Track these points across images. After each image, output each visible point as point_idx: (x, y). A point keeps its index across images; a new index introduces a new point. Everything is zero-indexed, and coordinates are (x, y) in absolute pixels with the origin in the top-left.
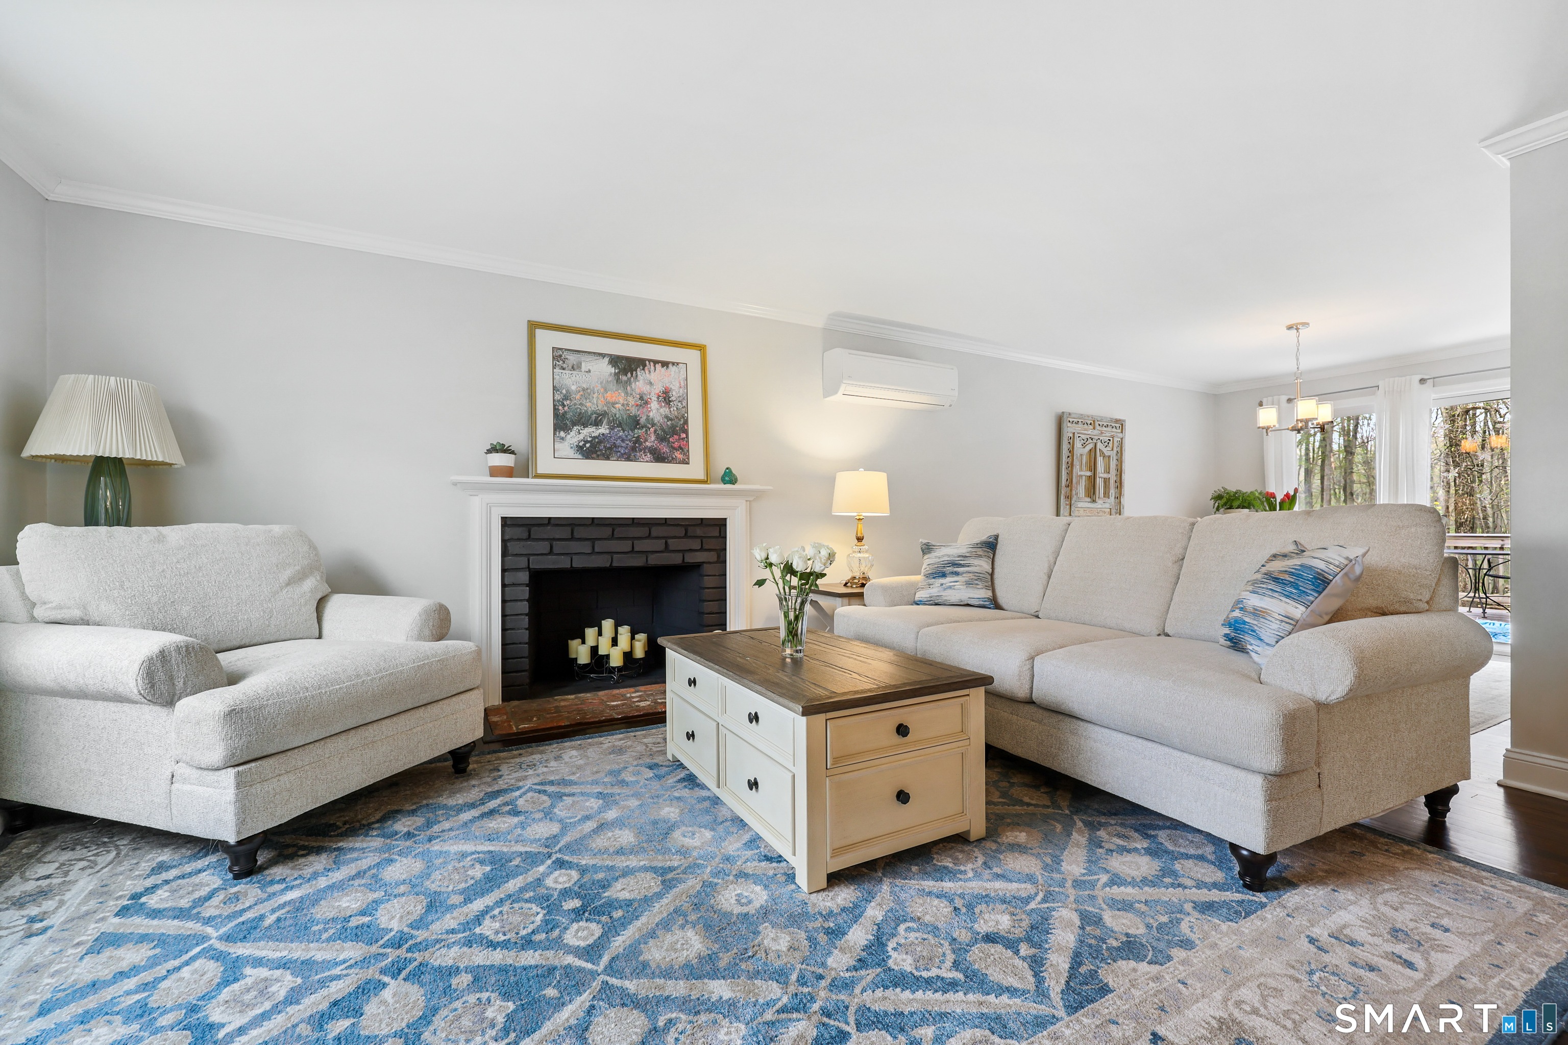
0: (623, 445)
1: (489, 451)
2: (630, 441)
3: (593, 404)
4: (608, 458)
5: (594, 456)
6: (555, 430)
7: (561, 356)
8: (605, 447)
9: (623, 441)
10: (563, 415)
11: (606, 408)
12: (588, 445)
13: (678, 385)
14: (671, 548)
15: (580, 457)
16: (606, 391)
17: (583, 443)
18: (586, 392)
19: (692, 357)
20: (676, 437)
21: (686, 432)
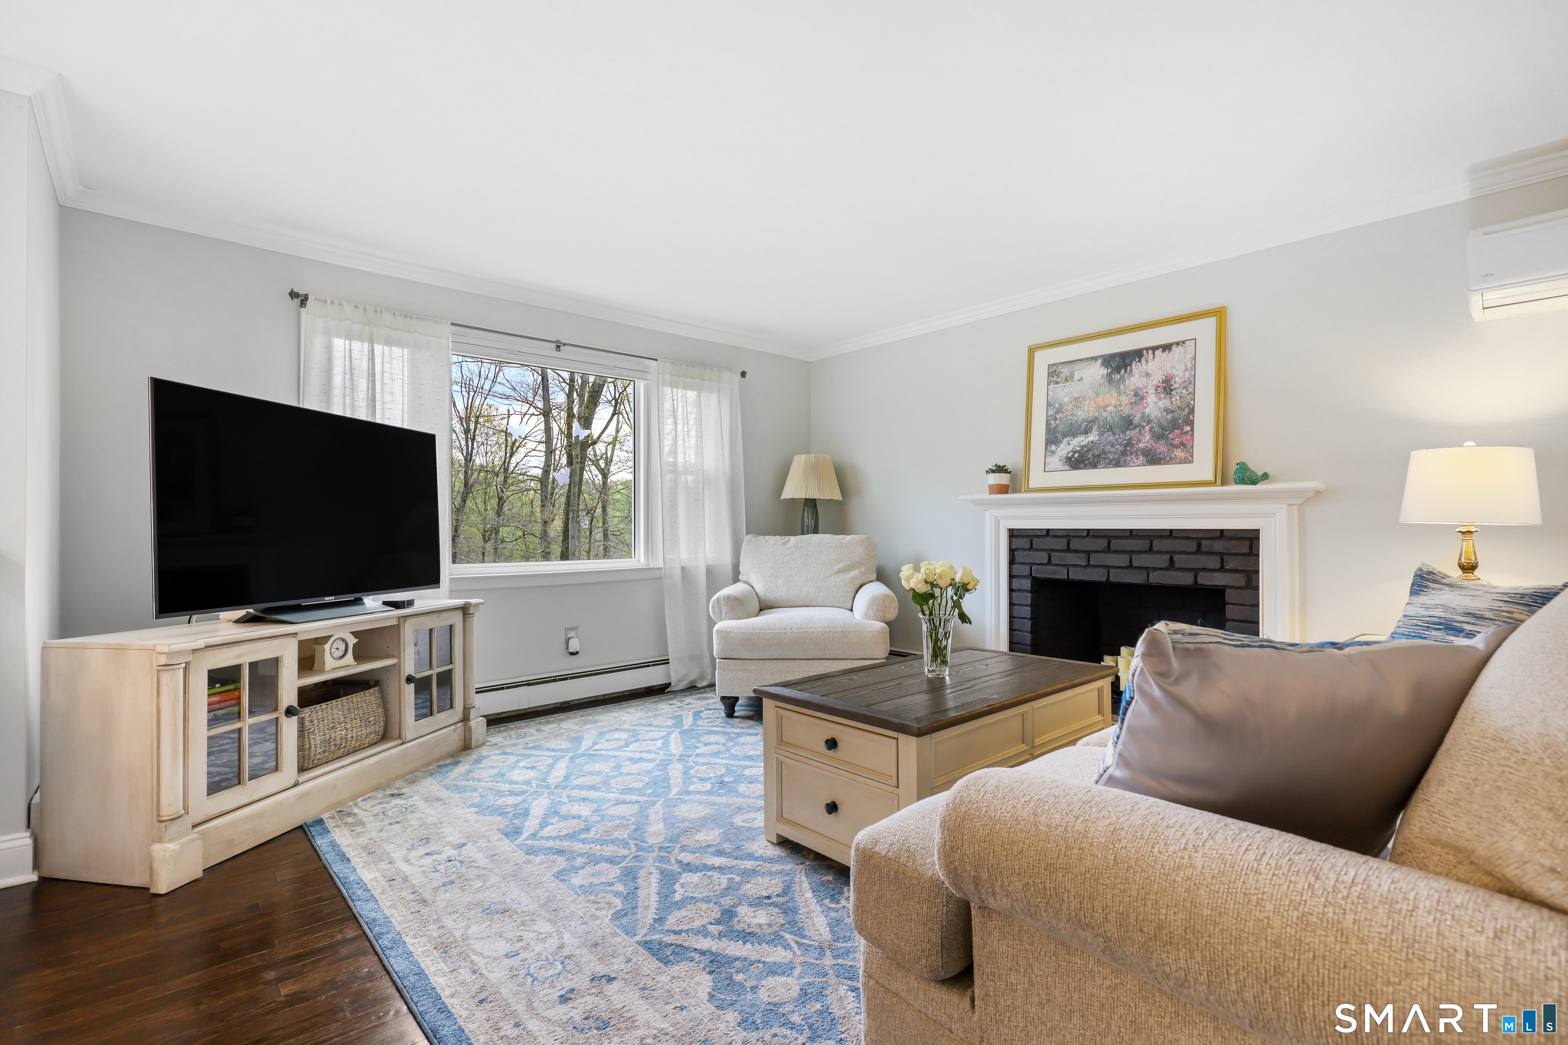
0: (1113, 450)
1: (987, 472)
2: (1120, 444)
3: (1084, 412)
4: (1095, 466)
5: (1082, 465)
6: (1047, 445)
7: (1055, 371)
8: (1093, 455)
9: (1112, 446)
10: (1055, 429)
11: (1097, 414)
12: (1076, 455)
13: (1183, 368)
14: (1177, 565)
15: (1068, 468)
16: (1097, 395)
17: (1072, 453)
18: (1077, 401)
19: (1204, 329)
20: (1177, 432)
21: (1191, 424)
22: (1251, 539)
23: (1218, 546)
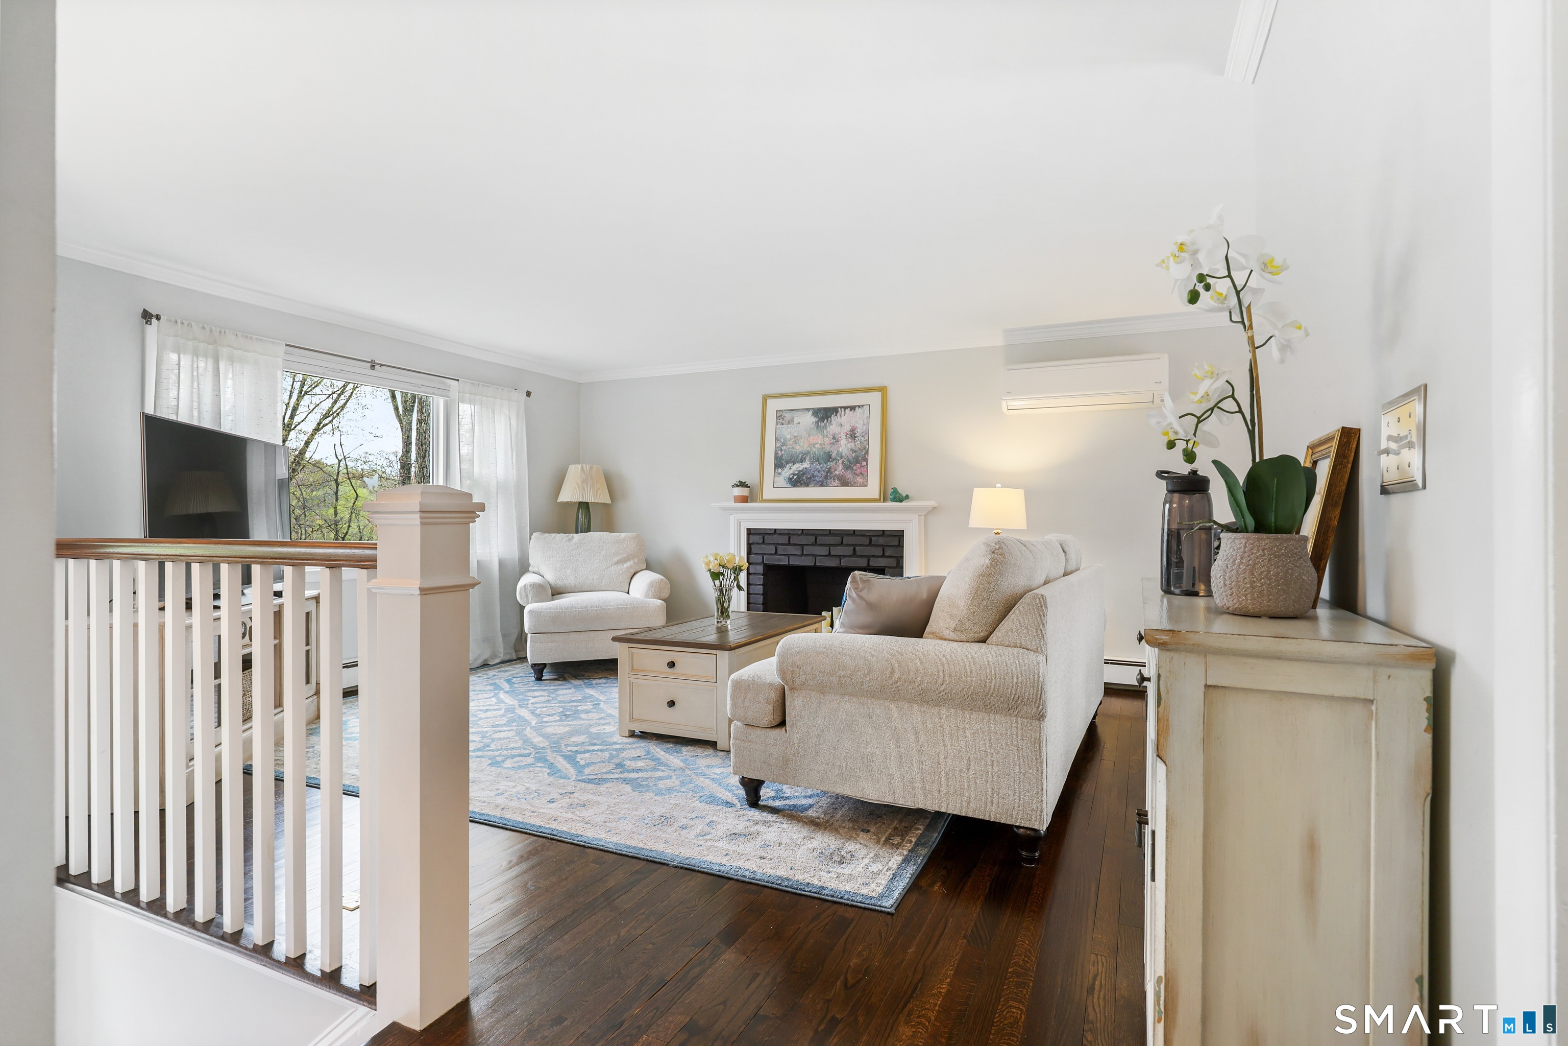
0: (819, 475)
1: (733, 486)
2: (824, 471)
3: (801, 446)
4: (807, 486)
5: (799, 484)
6: (775, 468)
7: (781, 415)
8: (806, 477)
9: (819, 472)
10: (781, 457)
11: (809, 449)
12: (795, 477)
13: (862, 423)
14: (858, 553)
15: (790, 486)
16: (809, 436)
17: (792, 475)
18: (796, 439)
19: (874, 399)
20: (858, 465)
21: (866, 460)
22: (898, 536)
23: (881, 541)
